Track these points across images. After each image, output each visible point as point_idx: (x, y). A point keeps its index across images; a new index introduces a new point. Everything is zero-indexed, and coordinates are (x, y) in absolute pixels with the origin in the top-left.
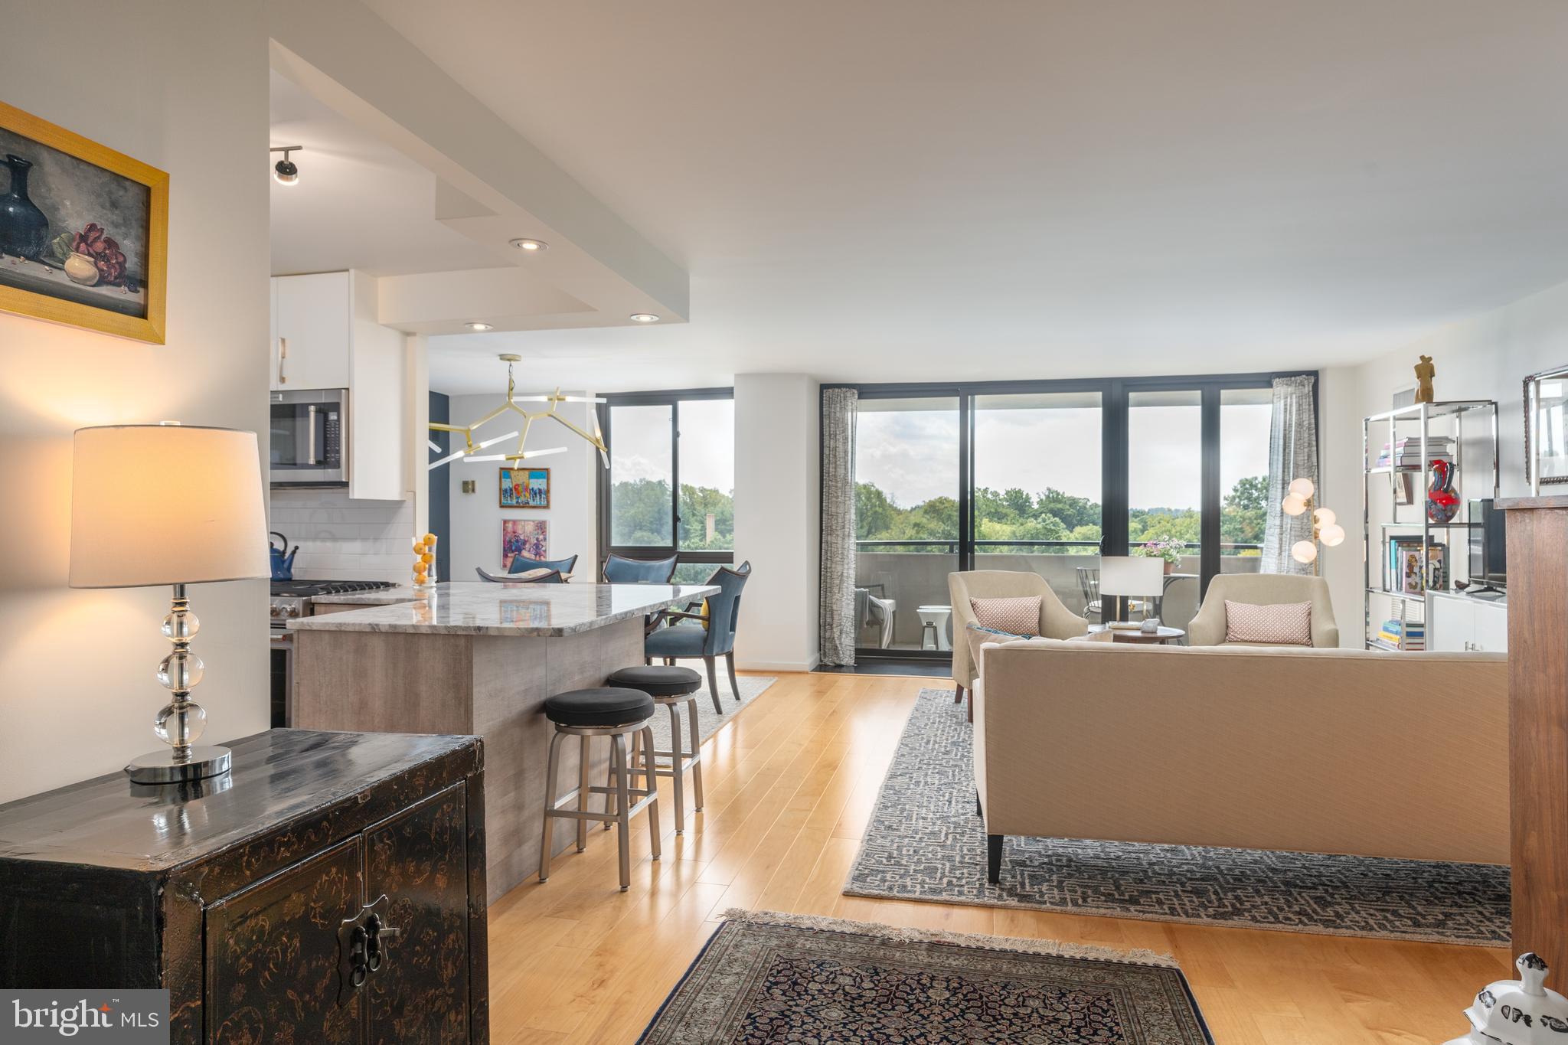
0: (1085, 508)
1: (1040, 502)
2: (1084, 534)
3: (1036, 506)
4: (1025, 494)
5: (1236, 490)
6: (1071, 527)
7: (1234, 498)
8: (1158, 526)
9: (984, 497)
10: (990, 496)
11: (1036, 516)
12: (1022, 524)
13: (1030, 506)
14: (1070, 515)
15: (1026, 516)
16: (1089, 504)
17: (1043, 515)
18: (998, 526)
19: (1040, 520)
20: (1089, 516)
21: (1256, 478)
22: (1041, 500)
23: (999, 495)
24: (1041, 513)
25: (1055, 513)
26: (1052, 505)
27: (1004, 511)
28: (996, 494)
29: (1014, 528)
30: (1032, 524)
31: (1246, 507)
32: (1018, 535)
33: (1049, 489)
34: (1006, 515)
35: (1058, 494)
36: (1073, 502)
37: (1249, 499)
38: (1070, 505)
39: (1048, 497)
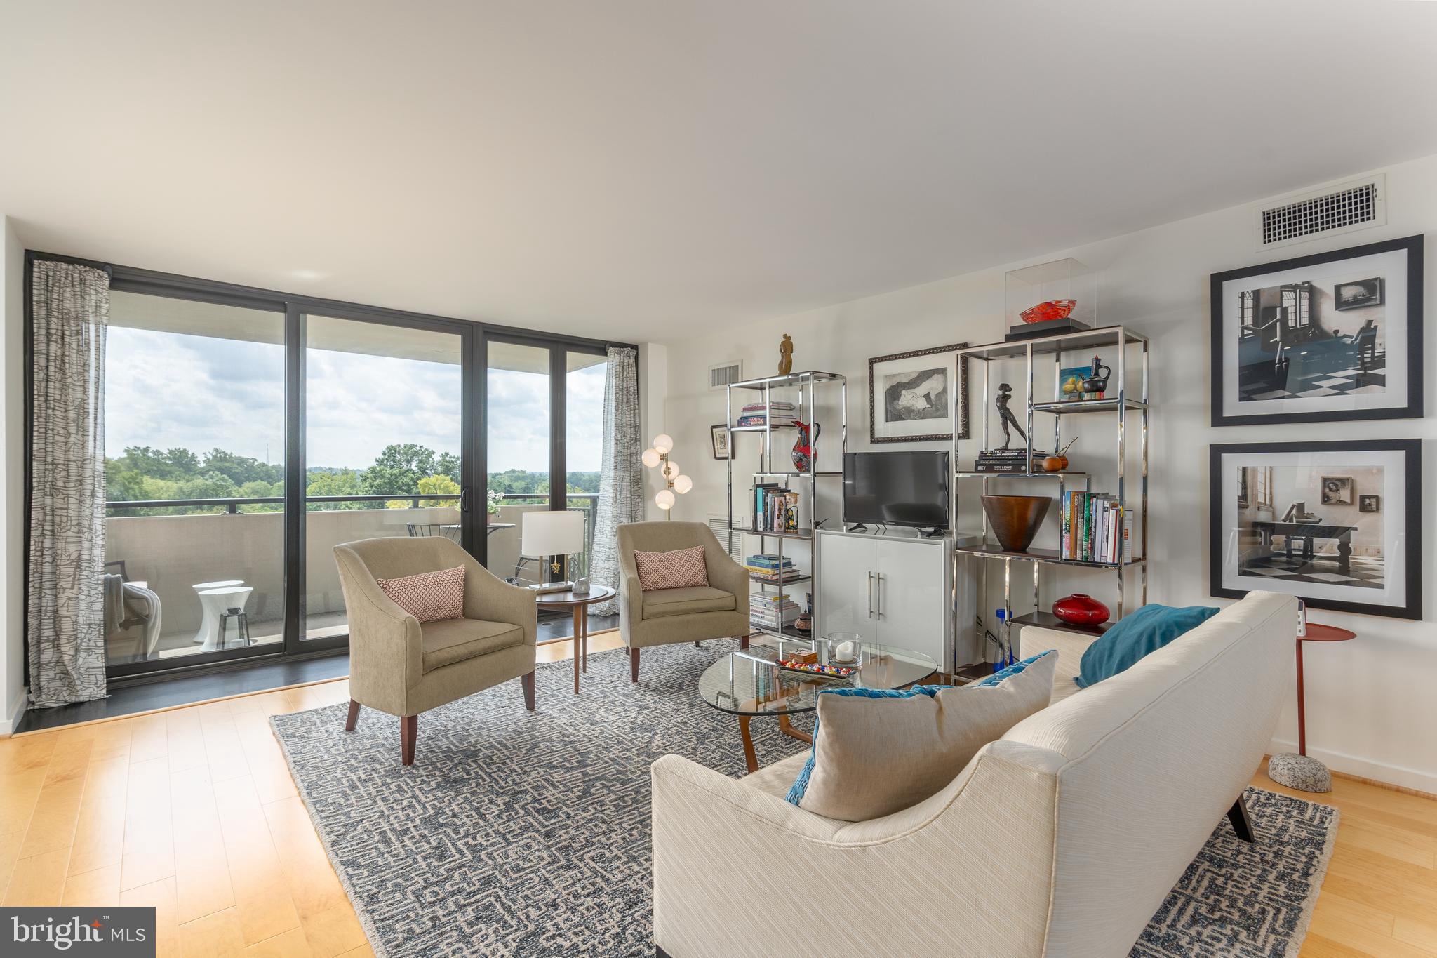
0: (253, 466)
1: (207, 461)
2: (252, 489)
3: (202, 465)
4: (190, 453)
5: (384, 454)
6: (239, 483)
7: (383, 460)
8: (320, 481)
9: (144, 455)
10: (151, 455)
11: (202, 473)
12: (188, 481)
13: (195, 465)
14: (238, 473)
15: (191, 473)
16: (256, 463)
17: (211, 473)
18: (162, 483)
19: (207, 477)
20: (256, 473)
21: (399, 446)
22: (209, 459)
23: (162, 454)
24: (209, 471)
25: (222, 471)
26: (219, 464)
27: (167, 469)
28: (158, 453)
29: (181, 484)
30: (199, 481)
31: (392, 467)
32: (185, 490)
33: (216, 450)
34: (170, 473)
35: (226, 454)
36: (241, 461)
37: (394, 461)
38: (239, 464)
39: (215, 457)
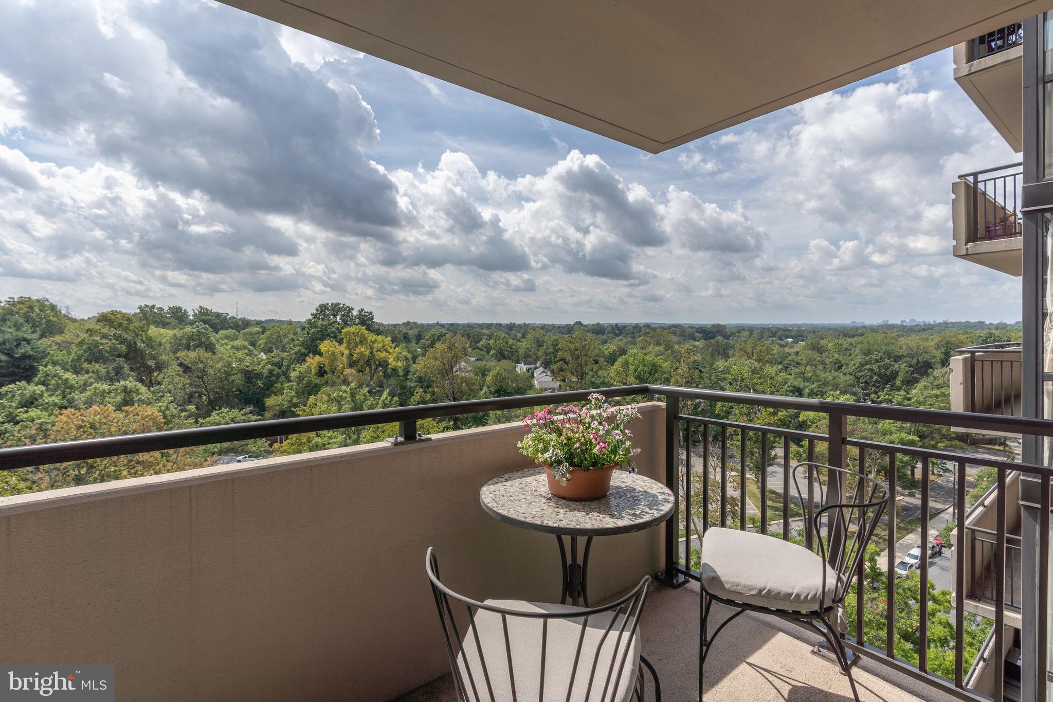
0: (226, 319)
1: (195, 315)
2: (225, 335)
3: (192, 318)
4: (183, 309)
5: (317, 310)
6: (217, 331)
7: (316, 314)
8: (272, 329)
9: (151, 311)
10: (156, 310)
11: (192, 323)
12: (181, 329)
13: (187, 318)
14: (216, 324)
15: (184, 323)
16: (229, 317)
18: (162, 331)
19: (194, 326)
20: (228, 324)
21: (328, 304)
22: (196, 314)
23: (163, 310)
24: (196, 322)
25: (205, 322)
26: (203, 317)
27: (167, 320)
28: (161, 309)
29: (175, 331)
30: (188, 329)
31: (323, 319)
32: (178, 336)
33: (201, 307)
34: (168, 324)
35: (207, 310)
36: (218, 315)
37: (324, 315)
38: (216, 317)
39: (200, 312)
